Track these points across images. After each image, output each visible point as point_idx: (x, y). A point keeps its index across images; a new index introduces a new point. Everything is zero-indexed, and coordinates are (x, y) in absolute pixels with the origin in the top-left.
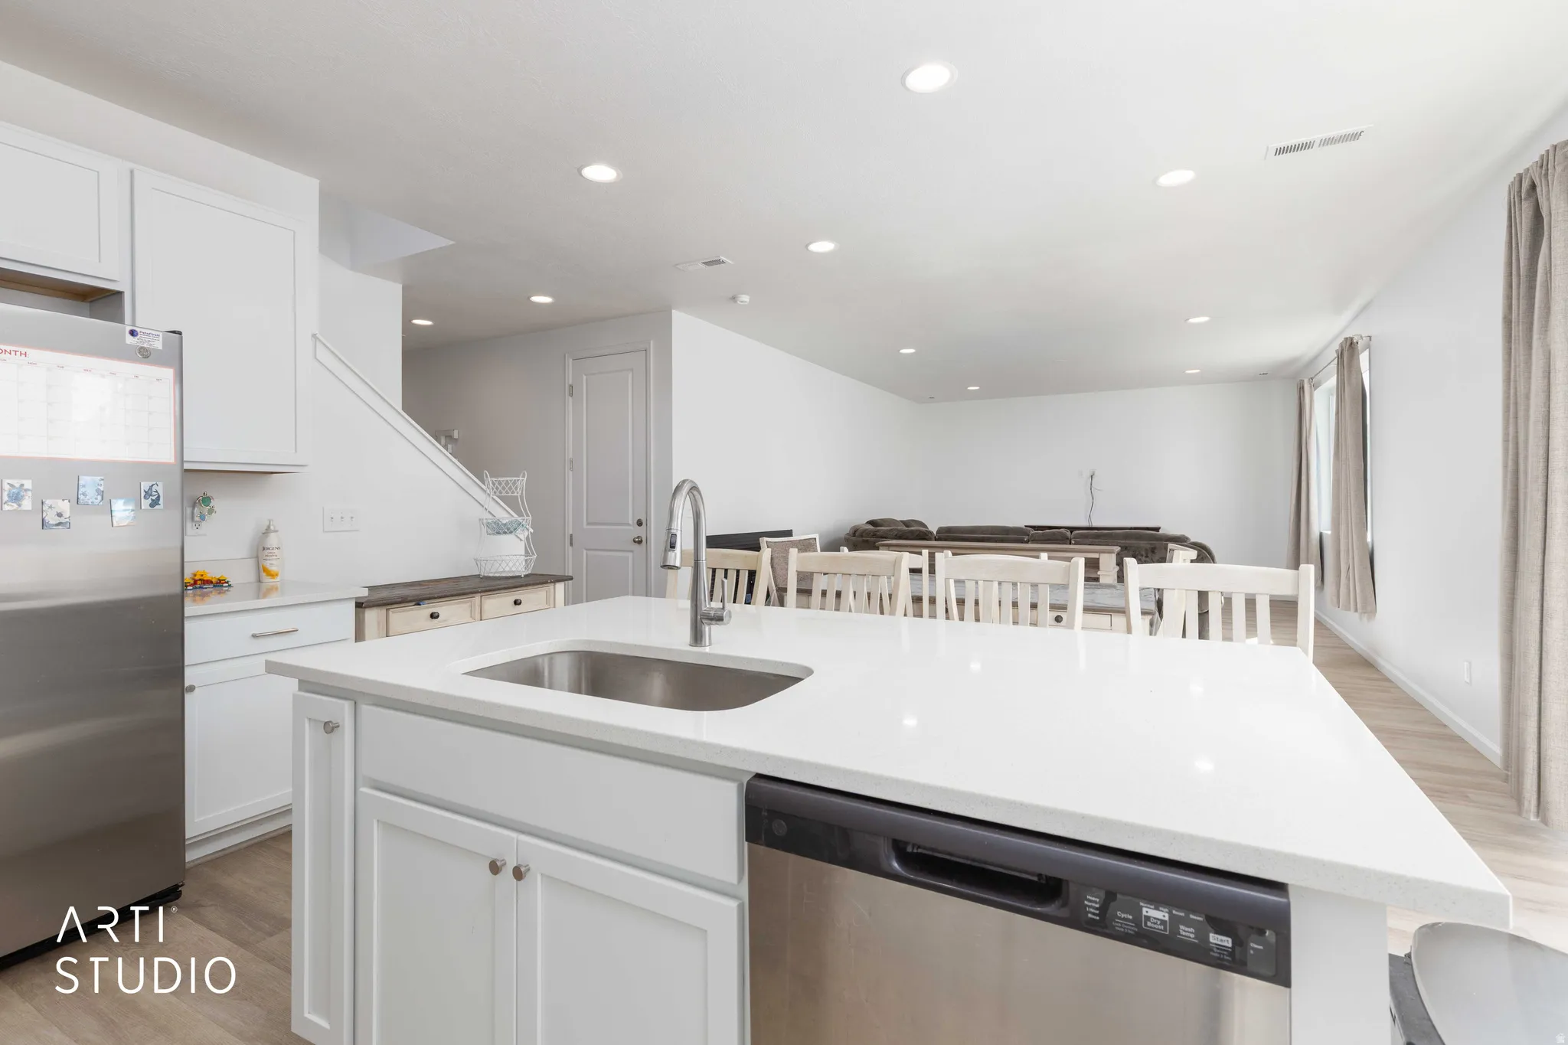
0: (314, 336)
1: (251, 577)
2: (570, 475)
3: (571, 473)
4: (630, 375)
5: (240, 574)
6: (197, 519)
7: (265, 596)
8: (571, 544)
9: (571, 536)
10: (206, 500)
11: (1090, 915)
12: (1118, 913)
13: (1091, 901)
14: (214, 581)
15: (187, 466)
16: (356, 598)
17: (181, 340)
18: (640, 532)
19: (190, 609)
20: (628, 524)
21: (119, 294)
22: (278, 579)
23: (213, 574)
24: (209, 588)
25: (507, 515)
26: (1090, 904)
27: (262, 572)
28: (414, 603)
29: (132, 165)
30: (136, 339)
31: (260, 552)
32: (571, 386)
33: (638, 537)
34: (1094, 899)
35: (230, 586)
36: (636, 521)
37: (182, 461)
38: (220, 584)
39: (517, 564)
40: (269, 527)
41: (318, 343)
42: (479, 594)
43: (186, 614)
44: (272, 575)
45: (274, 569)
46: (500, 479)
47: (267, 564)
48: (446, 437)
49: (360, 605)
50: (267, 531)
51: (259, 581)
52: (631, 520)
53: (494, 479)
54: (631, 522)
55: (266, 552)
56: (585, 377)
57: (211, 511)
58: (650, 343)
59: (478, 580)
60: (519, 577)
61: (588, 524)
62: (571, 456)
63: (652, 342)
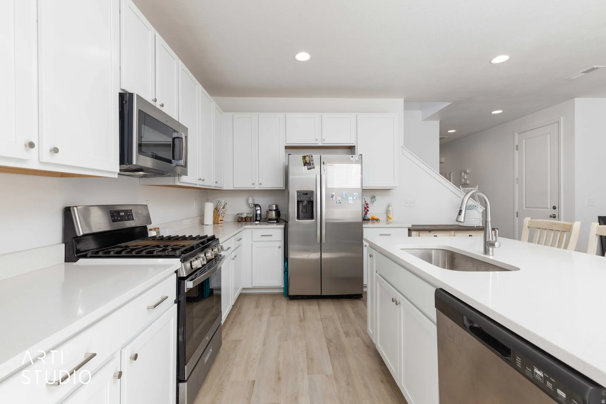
0: (402, 147)
1: (385, 218)
2: (517, 186)
3: (517, 184)
4: (549, 136)
5: (382, 218)
6: (373, 202)
7: (388, 224)
8: (517, 216)
9: (517, 213)
10: (374, 197)
11: (518, 365)
12: (527, 367)
13: (518, 359)
14: (376, 219)
15: (363, 188)
16: (408, 227)
17: (362, 156)
18: (555, 212)
19: (364, 226)
20: (548, 208)
21: (354, 146)
22: (392, 220)
23: (376, 217)
24: (375, 221)
25: (474, 203)
26: (518, 360)
27: (388, 218)
28: (428, 232)
29: (356, 114)
30: (352, 158)
31: (387, 212)
32: (517, 146)
33: (554, 215)
34: (519, 359)
35: (380, 221)
36: (552, 207)
37: (362, 187)
38: (377, 220)
39: (477, 223)
40: (390, 205)
41: (403, 149)
42: (454, 231)
43: (363, 227)
44: (390, 219)
45: (391, 217)
46: (466, 189)
47: (389, 215)
48: (464, 172)
49: (410, 230)
50: (389, 206)
51: (387, 220)
52: (550, 206)
53: (463, 189)
54: (549, 207)
55: (389, 212)
56: (524, 141)
57: (375, 200)
58: (560, 118)
59: (458, 226)
60: (474, 227)
61: (526, 207)
62: (517, 177)
63: (562, 118)
